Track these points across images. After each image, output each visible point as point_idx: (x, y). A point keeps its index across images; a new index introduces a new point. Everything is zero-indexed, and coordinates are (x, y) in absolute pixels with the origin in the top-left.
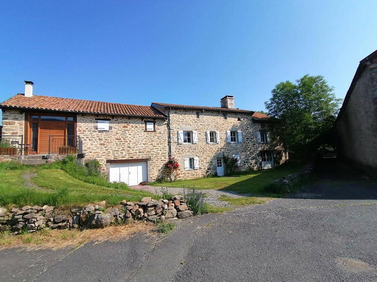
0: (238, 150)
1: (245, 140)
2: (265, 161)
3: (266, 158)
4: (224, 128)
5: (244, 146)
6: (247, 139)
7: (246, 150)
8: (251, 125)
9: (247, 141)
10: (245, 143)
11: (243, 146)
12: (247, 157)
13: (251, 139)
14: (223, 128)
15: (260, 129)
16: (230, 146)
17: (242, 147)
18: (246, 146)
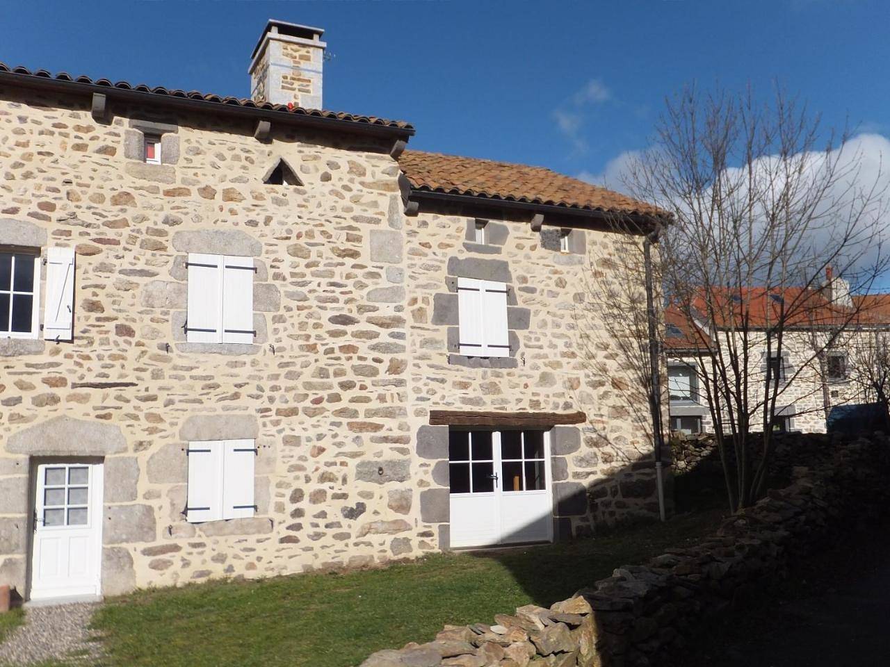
0: (244, 401)
1: (316, 326)
2: (489, 488)
3: (498, 470)
4: (126, 231)
5: (307, 375)
6: (334, 320)
7: (318, 401)
8: (384, 225)
9: (334, 334)
10: (313, 348)
11: (292, 376)
12: (323, 458)
13: (370, 321)
14: (125, 223)
15: (462, 257)
16: (175, 368)
17: (283, 382)
18: (323, 373)
